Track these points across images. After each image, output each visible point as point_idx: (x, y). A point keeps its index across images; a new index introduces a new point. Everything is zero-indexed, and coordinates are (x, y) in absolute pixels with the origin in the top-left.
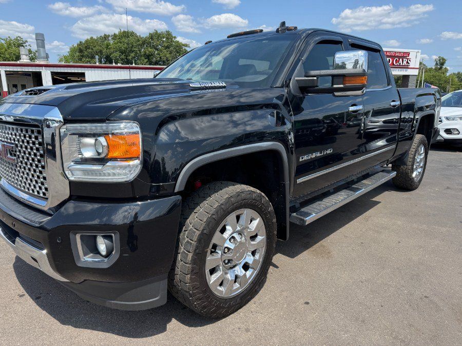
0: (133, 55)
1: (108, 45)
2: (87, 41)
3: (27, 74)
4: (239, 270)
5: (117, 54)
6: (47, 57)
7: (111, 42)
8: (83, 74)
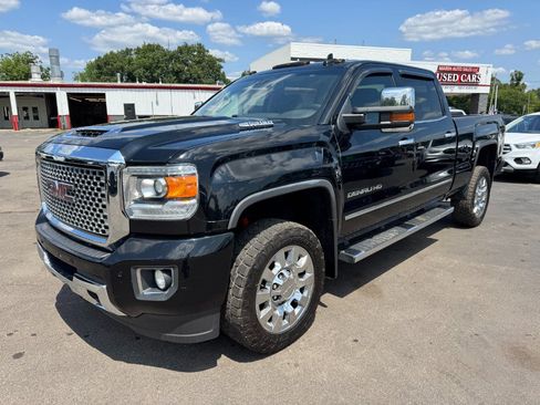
0: (159, 71)
1: (130, 61)
2: (106, 56)
3: (39, 95)
4: (288, 307)
5: (141, 71)
6: (62, 76)
7: (134, 57)
8: (103, 95)
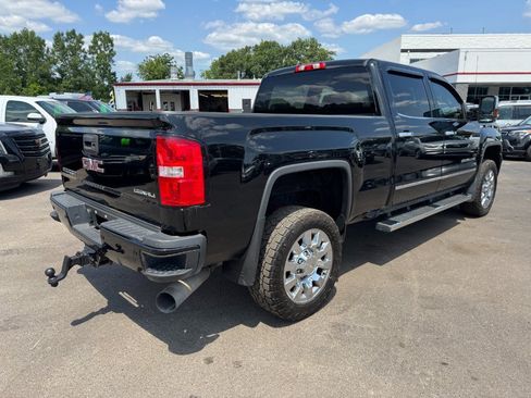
1: (249, 57)
2: (229, 54)
3: (176, 92)
5: (257, 68)
6: (194, 75)
7: (252, 54)
8: (226, 92)
